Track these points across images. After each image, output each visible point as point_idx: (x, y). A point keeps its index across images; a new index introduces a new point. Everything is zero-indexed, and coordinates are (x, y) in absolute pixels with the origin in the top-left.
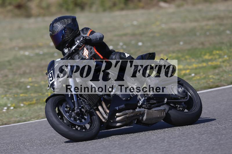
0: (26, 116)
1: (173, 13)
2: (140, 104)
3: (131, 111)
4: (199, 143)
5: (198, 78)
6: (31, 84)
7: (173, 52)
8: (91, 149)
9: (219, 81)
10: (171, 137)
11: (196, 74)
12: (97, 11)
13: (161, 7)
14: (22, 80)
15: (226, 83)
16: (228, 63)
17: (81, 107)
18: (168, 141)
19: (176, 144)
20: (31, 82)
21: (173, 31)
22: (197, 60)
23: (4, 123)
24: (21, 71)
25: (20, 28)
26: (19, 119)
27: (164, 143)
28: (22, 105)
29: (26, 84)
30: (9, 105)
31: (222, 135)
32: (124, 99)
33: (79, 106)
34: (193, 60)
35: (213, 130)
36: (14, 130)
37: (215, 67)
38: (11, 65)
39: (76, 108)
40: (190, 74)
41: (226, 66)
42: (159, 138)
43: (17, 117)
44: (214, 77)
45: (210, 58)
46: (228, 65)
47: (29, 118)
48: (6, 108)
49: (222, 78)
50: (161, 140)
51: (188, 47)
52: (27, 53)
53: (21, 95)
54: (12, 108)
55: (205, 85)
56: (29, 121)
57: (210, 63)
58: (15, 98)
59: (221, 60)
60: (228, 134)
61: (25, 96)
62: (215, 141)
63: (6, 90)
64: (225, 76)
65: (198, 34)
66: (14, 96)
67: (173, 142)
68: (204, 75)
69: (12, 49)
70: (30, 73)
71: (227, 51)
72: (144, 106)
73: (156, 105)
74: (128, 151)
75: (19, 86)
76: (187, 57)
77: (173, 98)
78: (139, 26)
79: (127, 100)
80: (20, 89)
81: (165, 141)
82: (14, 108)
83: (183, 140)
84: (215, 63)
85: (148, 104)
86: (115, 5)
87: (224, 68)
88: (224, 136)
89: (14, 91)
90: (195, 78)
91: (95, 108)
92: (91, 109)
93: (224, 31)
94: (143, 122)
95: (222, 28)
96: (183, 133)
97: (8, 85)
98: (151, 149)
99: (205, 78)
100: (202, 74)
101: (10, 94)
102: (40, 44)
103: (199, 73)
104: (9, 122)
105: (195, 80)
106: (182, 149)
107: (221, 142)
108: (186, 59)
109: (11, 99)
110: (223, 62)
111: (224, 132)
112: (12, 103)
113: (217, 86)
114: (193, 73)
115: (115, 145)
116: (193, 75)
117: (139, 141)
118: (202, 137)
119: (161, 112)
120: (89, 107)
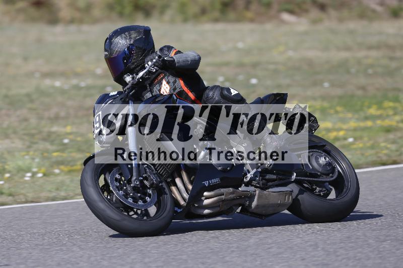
0: (66, 190)
1: (306, 33)
2: (248, 179)
3: (231, 189)
4: (380, 255)
5: (361, 145)
6: (71, 137)
7: (314, 99)
8: (190, 253)
9: (398, 153)
10: (328, 242)
11: (356, 139)
12: (172, 21)
13: (283, 22)
14: (55, 129)
17: (143, 177)
18: (323, 249)
19: (338, 254)
20: (70, 134)
21: (310, 63)
22: (356, 116)
23: (29, 199)
24: (52, 113)
25: (39, 41)
26: (54, 194)
27: (318, 251)
28: (57, 171)
29: (61, 136)
30: (35, 170)
32: (220, 168)
33: (139, 174)
34: (350, 115)
35: (400, 235)
36: (49, 213)
37: (388, 130)
38: (32, 101)
39: (134, 178)
40: (345, 139)
42: (307, 242)
43: (50, 191)
44: (389, 146)
45: (379, 112)
47: (71, 194)
48: (29, 174)
50: (311, 246)
51: (339, 92)
52: (58, 84)
53: (55, 154)
54: (40, 175)
55: (375, 158)
56: (72, 198)
57: (379, 122)
58: (44, 158)
59: (397, 118)
61: (61, 156)
63: (28, 143)
65: (353, 70)
66: (42, 154)
68: (371, 142)
69: (30, 75)
70: (66, 118)
72: (254, 183)
73: (276, 182)
74: (256, 261)
75: (49, 138)
76: (339, 109)
77: (308, 174)
78: (248, 52)
79: (224, 171)
80: (52, 143)
81: (319, 249)
82: (45, 175)
83: (351, 249)
84: (387, 123)
85: (262, 180)
86: (204, 11)
89: (43, 145)
90: (355, 146)
91: (169, 180)
92: (161, 182)
93: (397, 69)
94: (250, 210)
95: (394, 65)
96: (348, 238)
97: (32, 135)
98: (296, 260)
99: (372, 147)
100: (366, 139)
101: (35, 151)
102: (79, 70)
103: (361, 138)
104: (39, 198)
105: (356, 149)
106: (351, 264)
108: (337, 112)
109: (37, 160)
112: (39, 166)
113: (395, 163)
114: (351, 137)
115: (232, 249)
116: (351, 140)
117: (273, 245)
118: (382, 246)
119: (284, 195)
120: (158, 178)
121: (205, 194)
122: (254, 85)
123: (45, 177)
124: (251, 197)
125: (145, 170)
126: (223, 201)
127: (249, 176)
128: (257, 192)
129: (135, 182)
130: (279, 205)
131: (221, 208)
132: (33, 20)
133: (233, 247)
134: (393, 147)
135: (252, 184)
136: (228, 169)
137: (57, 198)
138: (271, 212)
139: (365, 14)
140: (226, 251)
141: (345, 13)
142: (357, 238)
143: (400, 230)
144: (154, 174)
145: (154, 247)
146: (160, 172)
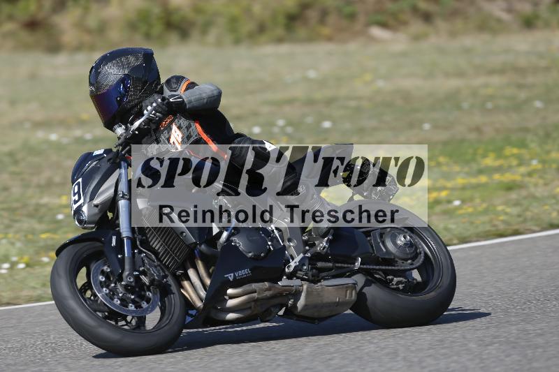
1: (404, 54)
2: (292, 269)
3: (267, 284)
4: (482, 365)
5: (470, 210)
6: (67, 211)
9: (521, 219)
10: (413, 348)
11: (463, 201)
12: (219, 43)
13: (373, 40)
14: (45, 200)
15: (538, 225)
16: (541, 177)
17: (139, 271)
18: (405, 359)
19: (424, 364)
20: (67, 207)
21: (406, 96)
22: (466, 169)
24: (42, 178)
25: (33, 77)
26: (38, 292)
27: (397, 361)
28: (45, 259)
29: (54, 210)
30: (14, 259)
31: (537, 348)
32: (250, 254)
33: (134, 268)
34: (457, 168)
35: (514, 335)
36: (30, 319)
37: (510, 187)
38: (16, 162)
39: (126, 273)
40: (449, 202)
41: (536, 185)
42: (382, 349)
43: (34, 288)
44: (508, 210)
45: (497, 163)
46: (541, 182)
48: (6, 266)
49: (529, 214)
50: (388, 354)
51: (443, 136)
52: (53, 137)
53: (44, 236)
54: (22, 266)
55: (488, 228)
57: (497, 177)
58: (27, 242)
59: (523, 170)
60: (551, 346)
61: (53, 239)
62: (520, 361)
63: (6, 222)
64: (535, 209)
65: (465, 105)
66: (26, 236)
67: (416, 360)
68: (484, 205)
69: (16, 125)
70: (62, 184)
71: (538, 150)
72: (300, 274)
73: (332, 272)
75: (37, 213)
76: (442, 159)
78: (322, 83)
79: (256, 258)
80: (41, 220)
81: (399, 358)
82: (28, 265)
83: (443, 357)
84: (508, 177)
85: (312, 269)
86: (262, 29)
87: (532, 189)
88: (540, 350)
89: (27, 224)
90: (462, 211)
91: (179, 273)
93: (528, 101)
94: (296, 313)
95: (523, 95)
96: (441, 341)
97: (12, 210)
99: (486, 212)
100: (478, 201)
101: (17, 232)
102: (85, 116)
103: (471, 199)
104: (18, 298)
105: (461, 215)
107: (535, 365)
108: (439, 165)
109: (18, 245)
110: (530, 174)
111: (540, 341)
112: (21, 254)
113: (516, 233)
114: (457, 199)
115: (278, 363)
116: (457, 203)
117: (335, 355)
118: (487, 352)
119: (345, 290)
120: (161, 271)
121: (230, 291)
122: (327, 131)
123: (28, 269)
124: (297, 295)
125: (143, 261)
126: (256, 301)
127: (293, 264)
128: (305, 287)
129: (128, 279)
130: (338, 304)
131: (253, 312)
132: (27, 47)
133: (279, 359)
134: (514, 211)
135: (298, 275)
136: (262, 255)
137: (43, 298)
138: (328, 314)
139: (486, 25)
140: (269, 365)
141: (459, 24)
142: (453, 342)
143: (514, 327)
144: (156, 267)
145: (171, 362)
146: (166, 262)
